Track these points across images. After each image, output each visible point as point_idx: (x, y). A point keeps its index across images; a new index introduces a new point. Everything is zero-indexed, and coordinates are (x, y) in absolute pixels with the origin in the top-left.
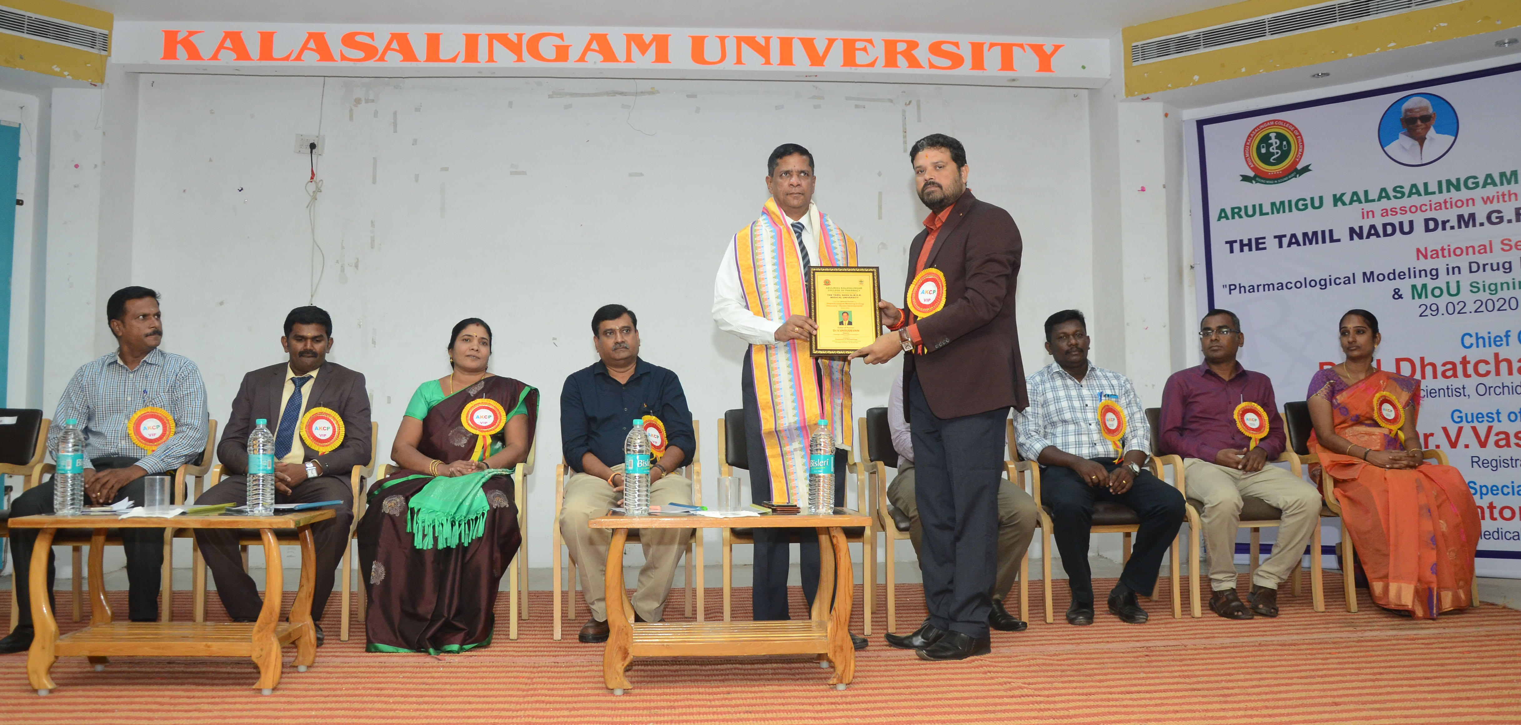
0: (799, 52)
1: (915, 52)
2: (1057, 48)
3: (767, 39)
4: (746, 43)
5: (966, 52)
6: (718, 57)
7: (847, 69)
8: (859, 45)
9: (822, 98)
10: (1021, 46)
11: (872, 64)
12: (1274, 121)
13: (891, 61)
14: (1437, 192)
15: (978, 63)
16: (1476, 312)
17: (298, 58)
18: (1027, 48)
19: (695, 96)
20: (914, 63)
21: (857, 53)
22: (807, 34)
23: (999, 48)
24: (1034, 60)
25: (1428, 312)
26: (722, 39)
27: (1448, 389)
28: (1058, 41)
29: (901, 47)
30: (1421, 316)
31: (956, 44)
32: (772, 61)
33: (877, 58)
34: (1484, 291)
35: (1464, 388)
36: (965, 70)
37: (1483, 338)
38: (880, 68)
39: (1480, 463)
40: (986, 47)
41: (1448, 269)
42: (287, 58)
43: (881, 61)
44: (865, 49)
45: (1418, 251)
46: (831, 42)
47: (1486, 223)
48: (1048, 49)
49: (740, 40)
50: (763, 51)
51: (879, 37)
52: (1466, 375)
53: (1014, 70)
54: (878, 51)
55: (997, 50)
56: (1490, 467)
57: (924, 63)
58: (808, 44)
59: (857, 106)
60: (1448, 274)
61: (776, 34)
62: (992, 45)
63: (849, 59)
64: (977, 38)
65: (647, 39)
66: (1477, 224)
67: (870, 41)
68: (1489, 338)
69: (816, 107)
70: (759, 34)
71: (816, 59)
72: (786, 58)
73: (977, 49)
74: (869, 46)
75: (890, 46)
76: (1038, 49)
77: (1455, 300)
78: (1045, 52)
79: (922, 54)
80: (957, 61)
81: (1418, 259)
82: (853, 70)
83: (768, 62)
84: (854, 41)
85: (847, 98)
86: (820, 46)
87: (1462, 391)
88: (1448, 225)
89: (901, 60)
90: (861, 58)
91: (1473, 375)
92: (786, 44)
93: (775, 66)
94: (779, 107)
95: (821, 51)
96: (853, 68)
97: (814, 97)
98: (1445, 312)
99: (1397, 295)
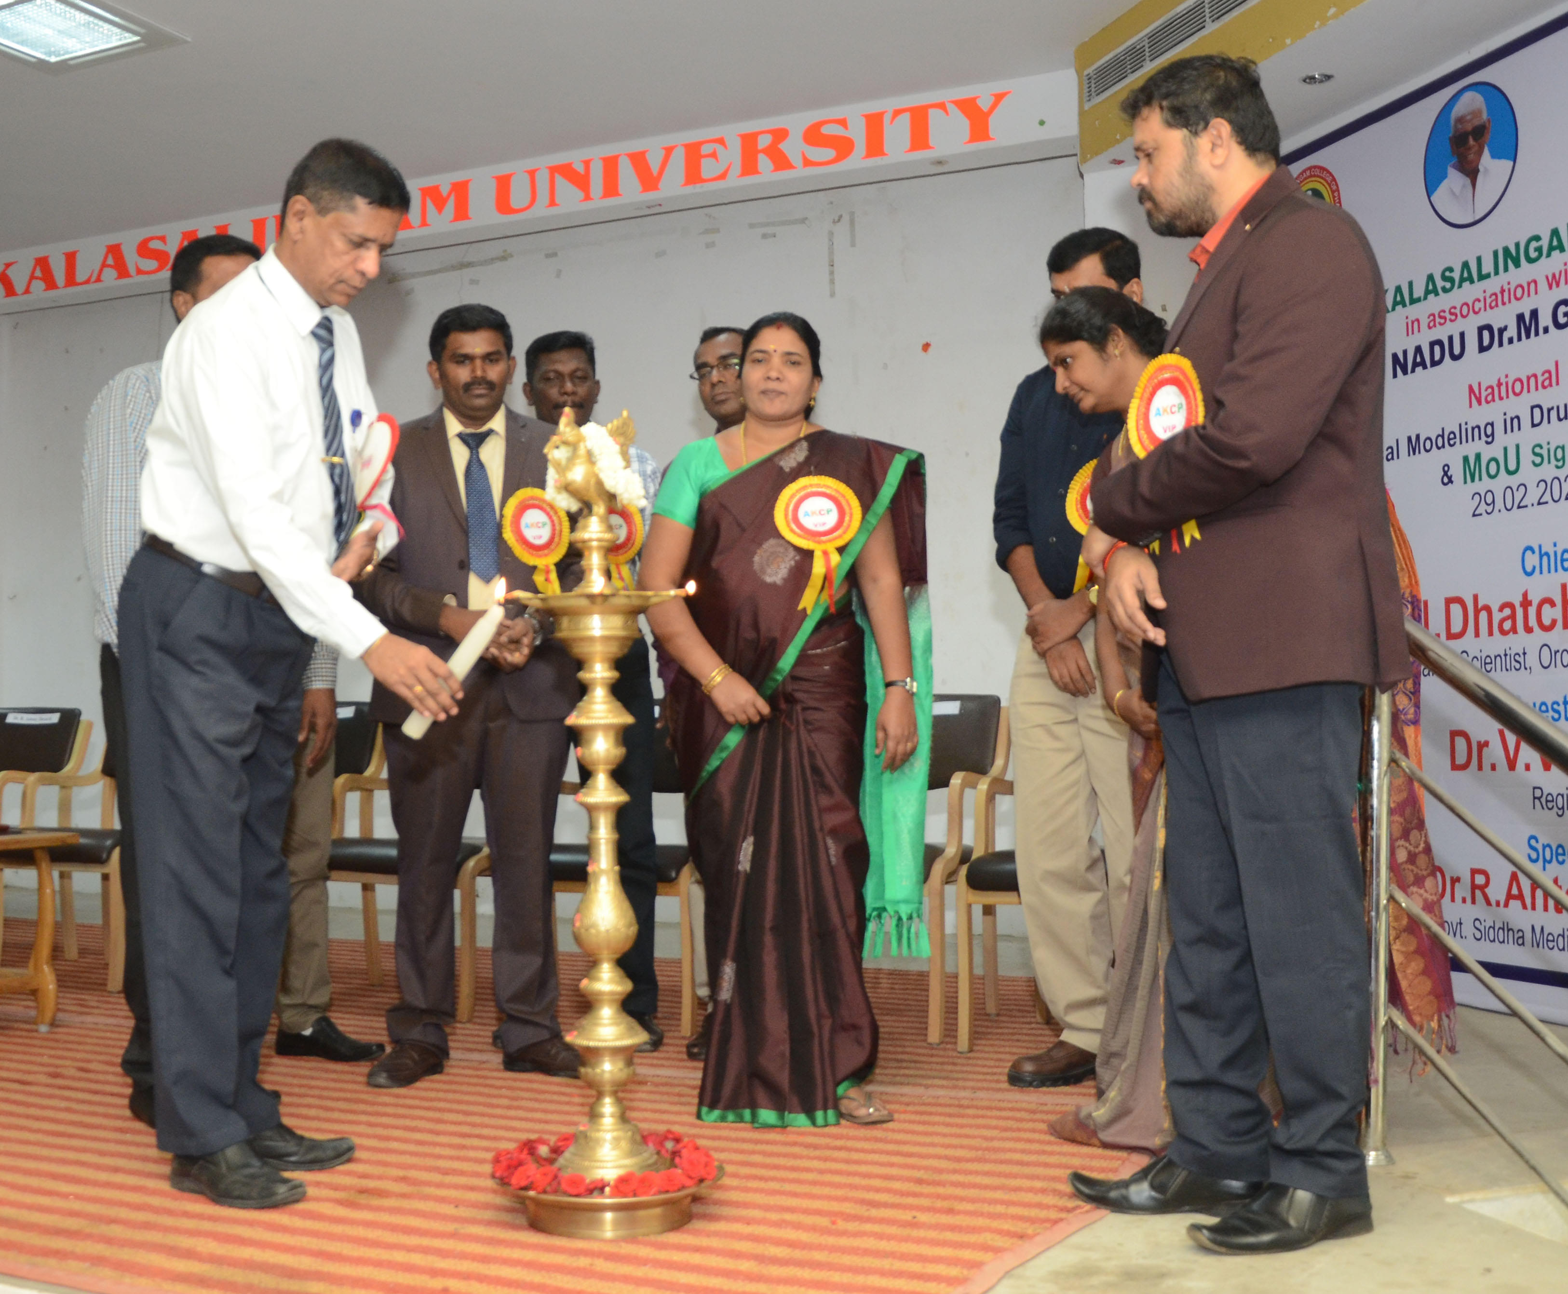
0: (627, 173)
1: (783, 146)
2: (999, 98)
3: (587, 163)
4: (560, 174)
5: (857, 132)
6: (526, 202)
7: (690, 189)
8: (706, 149)
9: (717, 231)
10: (942, 106)
11: (723, 176)
12: (1310, 168)
13: (749, 167)
14: (1492, 274)
15: (875, 147)
16: (1539, 503)
17: (98, 280)
18: (951, 107)
19: (555, 254)
20: (781, 162)
21: (704, 161)
22: (636, 145)
23: (906, 116)
24: (961, 124)
25: (1483, 508)
26: (532, 173)
27: (1506, 655)
28: (999, 86)
29: (764, 141)
30: (1474, 515)
31: (843, 123)
32: (592, 195)
33: (731, 164)
34: (1549, 462)
35: (1524, 654)
36: (857, 161)
37: (1547, 554)
38: (734, 180)
39: (1543, 800)
40: (887, 118)
41: (1505, 421)
42: (87, 282)
43: (737, 169)
44: (714, 155)
45: (1471, 389)
46: (669, 151)
47: (1552, 328)
48: (984, 104)
49: (554, 170)
50: (581, 181)
51: (732, 132)
52: (1529, 630)
53: (930, 148)
54: (733, 154)
55: (906, 118)
56: (1555, 809)
57: (796, 159)
58: (639, 160)
59: (765, 236)
60: (1506, 432)
61: (597, 153)
62: (897, 113)
63: (693, 175)
64: (873, 106)
65: (445, 190)
66: (1541, 330)
67: (721, 141)
68: (1555, 553)
69: (710, 245)
70: (575, 158)
71: (649, 181)
72: (611, 188)
73: (874, 123)
74: (719, 148)
75: (749, 141)
76: (968, 107)
77: (1514, 480)
78: (980, 109)
79: (793, 147)
80: (844, 147)
81: (1471, 406)
82: (698, 188)
83: (588, 197)
84: (699, 144)
85: (752, 226)
86: (654, 162)
87: (1521, 660)
88: (1506, 336)
89: (764, 163)
90: (708, 168)
91: (1536, 628)
92: (611, 165)
93: (599, 202)
94: (660, 254)
95: (655, 169)
96: (698, 186)
97: (707, 231)
98: (1503, 509)
99: (1447, 479)
